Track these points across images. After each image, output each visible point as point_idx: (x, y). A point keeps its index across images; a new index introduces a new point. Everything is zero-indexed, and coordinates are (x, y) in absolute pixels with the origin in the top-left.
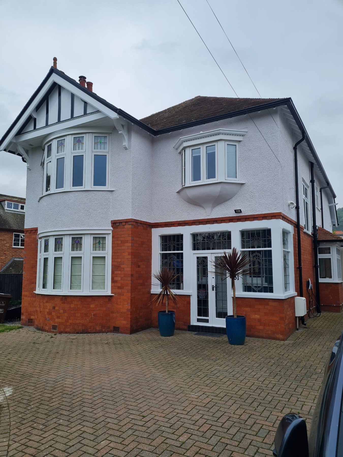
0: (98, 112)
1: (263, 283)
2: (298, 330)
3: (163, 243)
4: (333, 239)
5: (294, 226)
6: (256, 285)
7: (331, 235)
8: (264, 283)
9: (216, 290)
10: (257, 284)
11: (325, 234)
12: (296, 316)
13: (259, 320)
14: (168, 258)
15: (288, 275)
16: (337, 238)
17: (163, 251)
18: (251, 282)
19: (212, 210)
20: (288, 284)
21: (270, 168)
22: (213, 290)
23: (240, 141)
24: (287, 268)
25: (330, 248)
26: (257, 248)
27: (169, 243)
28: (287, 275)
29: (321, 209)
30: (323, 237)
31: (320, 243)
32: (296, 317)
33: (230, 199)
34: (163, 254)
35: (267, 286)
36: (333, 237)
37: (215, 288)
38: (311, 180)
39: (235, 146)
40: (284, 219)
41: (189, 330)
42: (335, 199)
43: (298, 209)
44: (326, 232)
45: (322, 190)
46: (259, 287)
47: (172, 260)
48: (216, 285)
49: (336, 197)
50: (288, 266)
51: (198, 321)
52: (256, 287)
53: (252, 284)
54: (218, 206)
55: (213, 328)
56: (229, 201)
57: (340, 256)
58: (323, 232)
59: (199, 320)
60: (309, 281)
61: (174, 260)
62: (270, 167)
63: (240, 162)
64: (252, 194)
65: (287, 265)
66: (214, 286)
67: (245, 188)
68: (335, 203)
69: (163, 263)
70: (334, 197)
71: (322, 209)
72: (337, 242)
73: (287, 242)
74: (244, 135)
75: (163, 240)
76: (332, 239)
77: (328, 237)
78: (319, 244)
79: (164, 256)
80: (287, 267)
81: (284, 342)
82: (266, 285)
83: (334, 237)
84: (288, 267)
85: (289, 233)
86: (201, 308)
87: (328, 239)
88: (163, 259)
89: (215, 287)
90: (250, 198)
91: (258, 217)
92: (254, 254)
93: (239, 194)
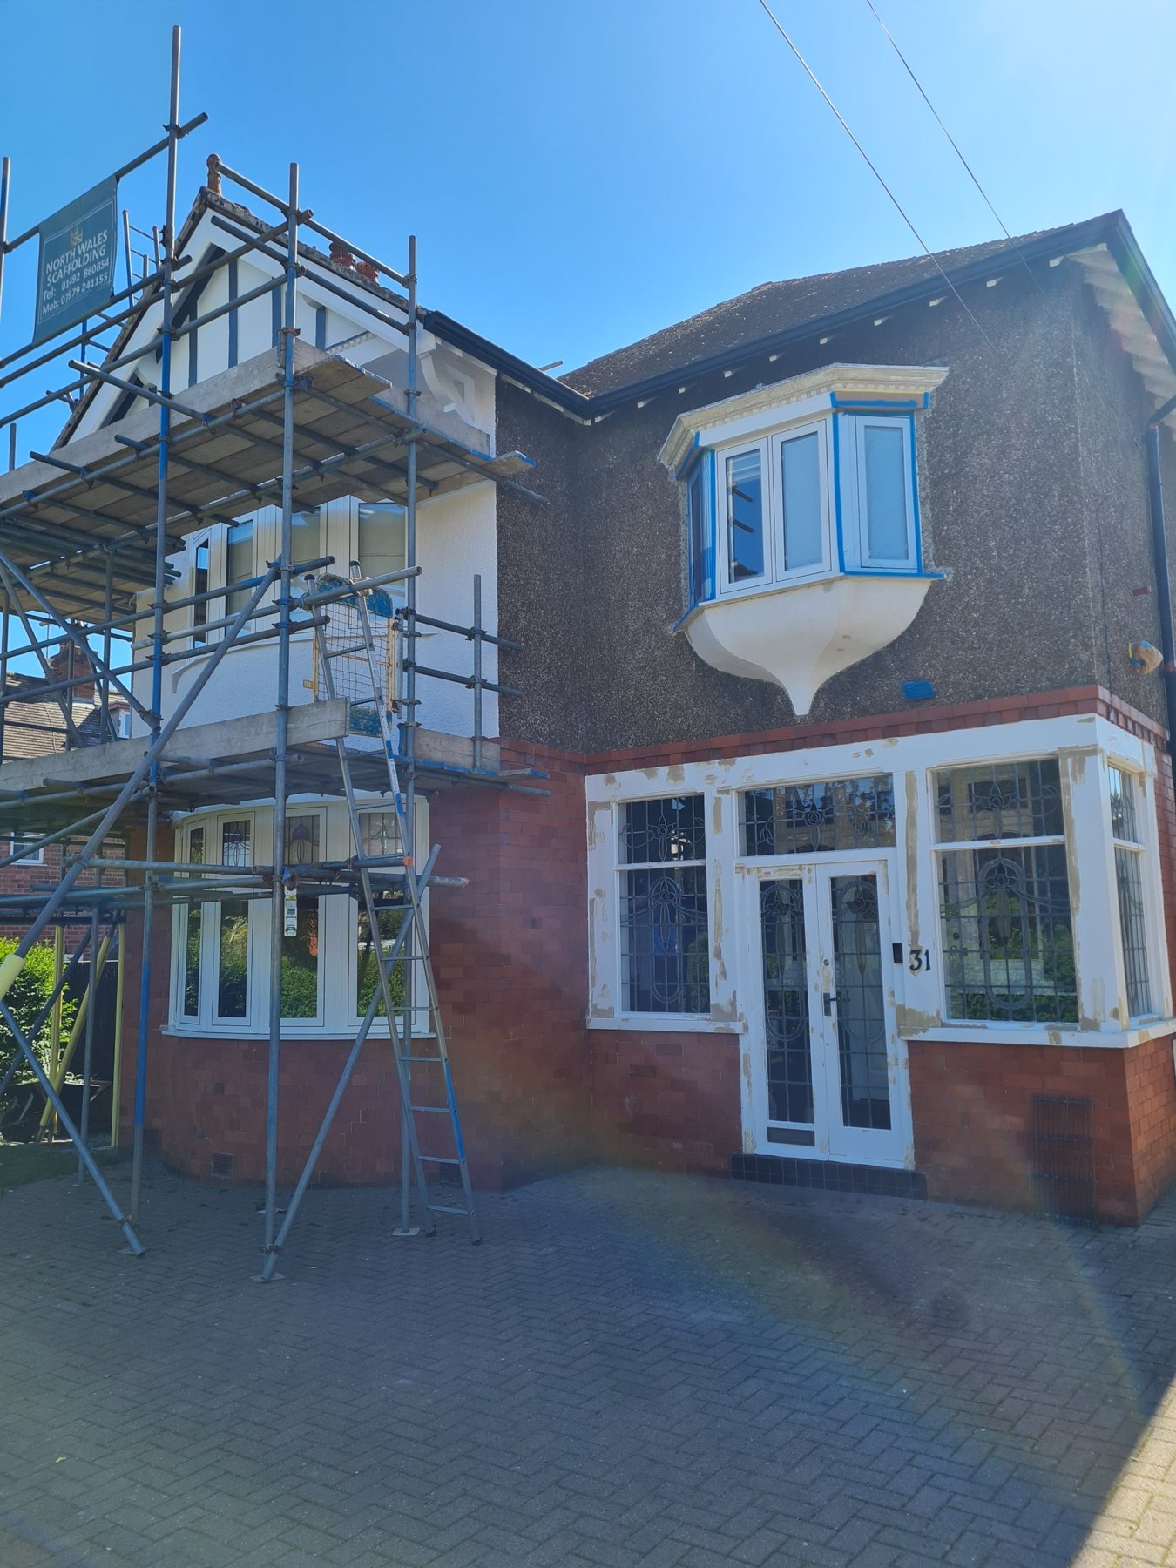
0: (364, 337)
1: (1035, 983)
3: (629, 830)
5: (1157, 747)
6: (1005, 991)
8: (1038, 979)
9: (839, 1013)
10: (1008, 987)
13: (1024, 1138)
14: (650, 889)
15: (1138, 949)
17: (629, 862)
18: (981, 976)
20: (1143, 984)
22: (827, 1012)
23: (916, 412)
24: (1133, 918)
27: (650, 828)
28: (1135, 946)
34: (630, 872)
35: (1050, 992)
37: (833, 1006)
39: (898, 434)
40: (1112, 714)
41: (738, 1176)
46: (1017, 999)
47: (664, 896)
48: (838, 994)
50: (1141, 911)
51: (771, 1139)
52: (1005, 998)
53: (988, 986)
55: (830, 1167)
59: (774, 1135)
61: (672, 896)
64: (973, 617)
65: (1132, 907)
66: (833, 995)
69: (631, 910)
73: (1132, 813)
75: (628, 821)
79: (635, 883)
80: (1133, 912)
81: (1136, 1234)
82: (1045, 988)
84: (1138, 913)
85: (1135, 774)
86: (784, 1085)
88: (630, 893)
89: (833, 1000)
91: (1000, 712)
92: (992, 863)
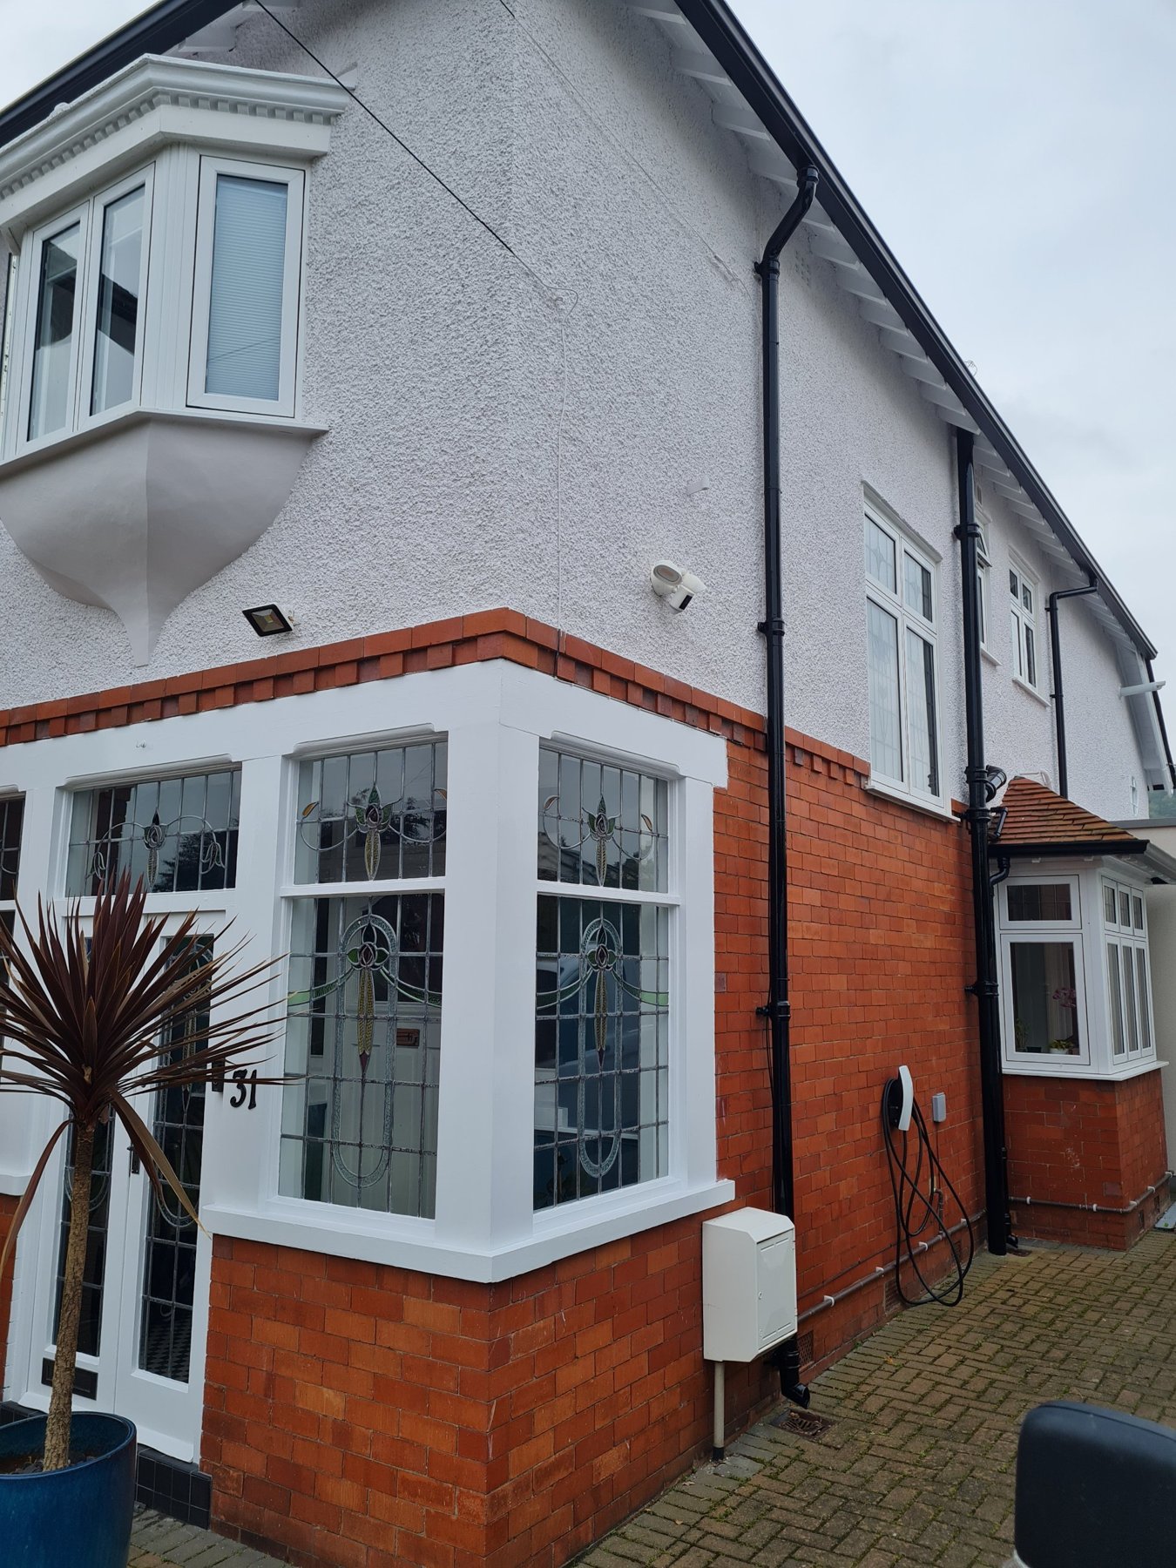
2: (718, 1455)
4: (1078, 839)
5: (737, 737)
7: (1073, 820)
11: (1045, 813)
12: (706, 1357)
13: (342, 1434)
16: (1103, 835)
19: (157, 627)
21: (459, 307)
23: (310, 159)
25: (1066, 888)
26: (377, 878)
29: (1052, 696)
30: (1029, 830)
31: (1012, 861)
32: (711, 1365)
33: (246, 550)
36: (1080, 827)
38: (958, 523)
42: (1152, 661)
43: (775, 637)
44: (1049, 804)
45: (1060, 604)
49: (1158, 656)
50: (666, 1004)
54: (188, 599)
56: (242, 561)
57: (1144, 932)
58: (1036, 802)
60: (898, 1085)
62: (460, 297)
63: (310, 295)
64: (356, 496)
67: (324, 462)
68: (1151, 679)
70: (1148, 654)
71: (1058, 696)
72: (1105, 858)
74: (338, 115)
76: (1072, 839)
77: (1054, 829)
78: (1004, 867)
83: (1086, 827)
84: (661, 1009)
85: (672, 781)
87: (1053, 840)
90: (344, 531)
91: (378, 658)
93: (293, 505)
